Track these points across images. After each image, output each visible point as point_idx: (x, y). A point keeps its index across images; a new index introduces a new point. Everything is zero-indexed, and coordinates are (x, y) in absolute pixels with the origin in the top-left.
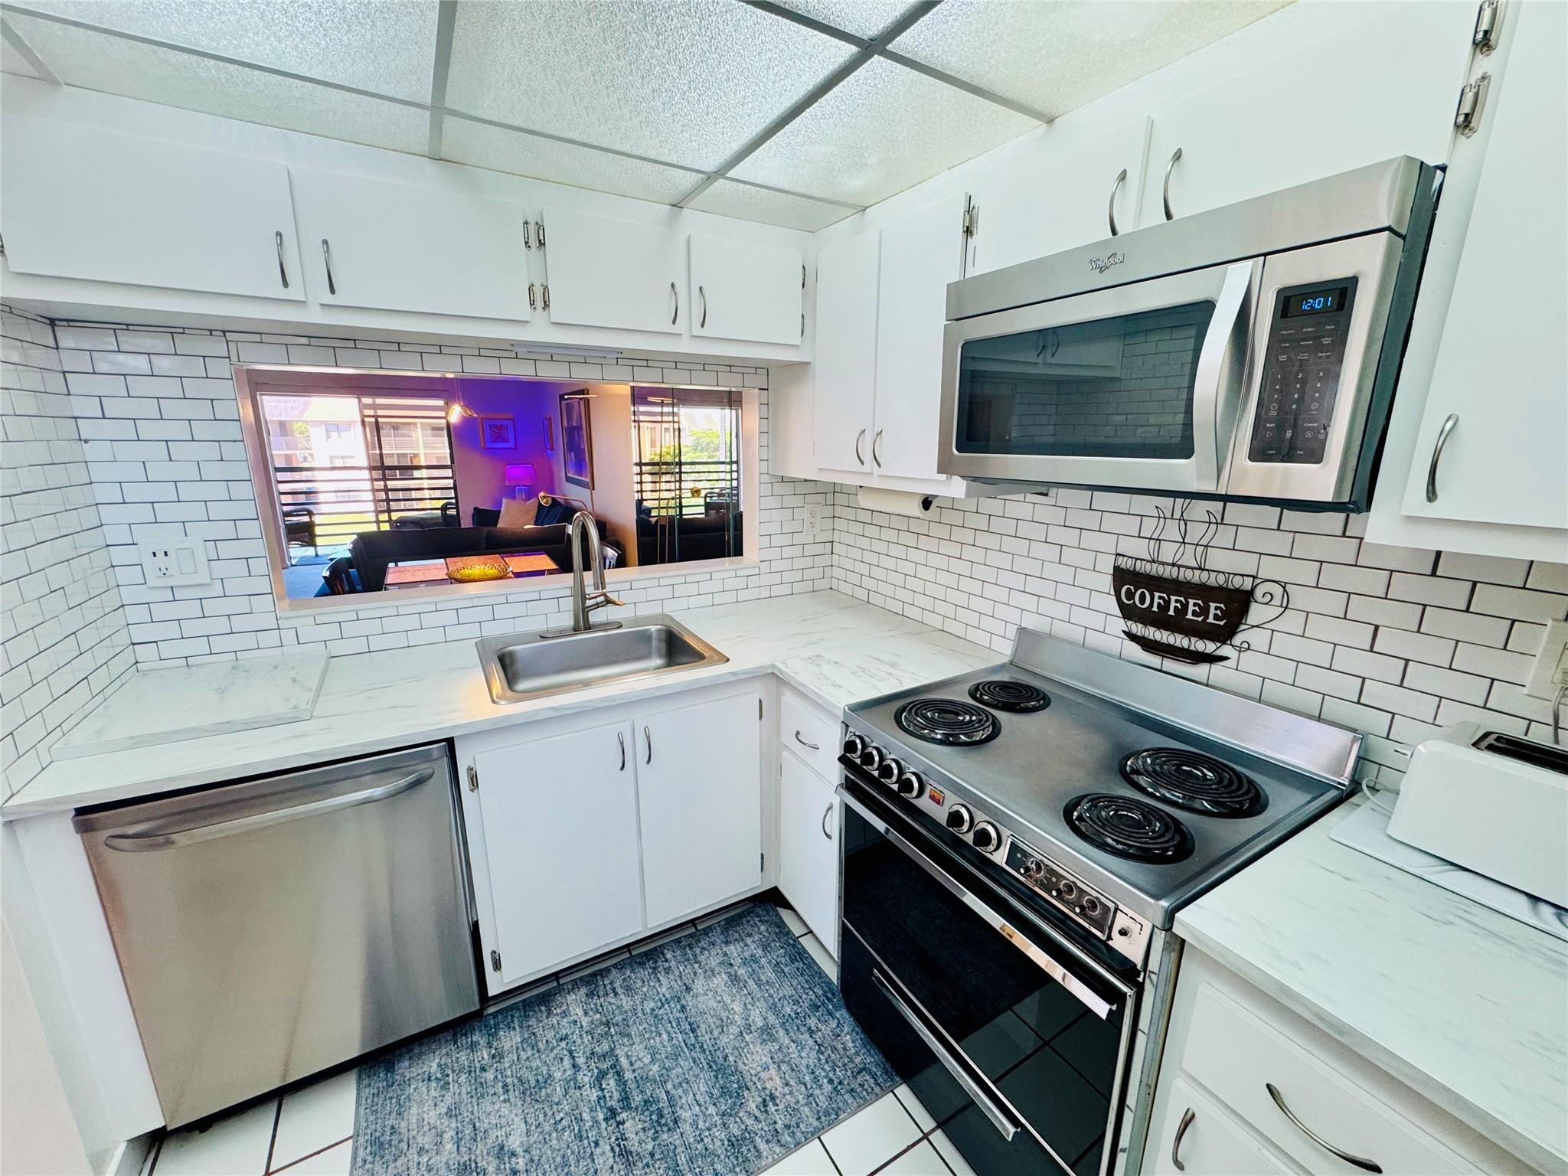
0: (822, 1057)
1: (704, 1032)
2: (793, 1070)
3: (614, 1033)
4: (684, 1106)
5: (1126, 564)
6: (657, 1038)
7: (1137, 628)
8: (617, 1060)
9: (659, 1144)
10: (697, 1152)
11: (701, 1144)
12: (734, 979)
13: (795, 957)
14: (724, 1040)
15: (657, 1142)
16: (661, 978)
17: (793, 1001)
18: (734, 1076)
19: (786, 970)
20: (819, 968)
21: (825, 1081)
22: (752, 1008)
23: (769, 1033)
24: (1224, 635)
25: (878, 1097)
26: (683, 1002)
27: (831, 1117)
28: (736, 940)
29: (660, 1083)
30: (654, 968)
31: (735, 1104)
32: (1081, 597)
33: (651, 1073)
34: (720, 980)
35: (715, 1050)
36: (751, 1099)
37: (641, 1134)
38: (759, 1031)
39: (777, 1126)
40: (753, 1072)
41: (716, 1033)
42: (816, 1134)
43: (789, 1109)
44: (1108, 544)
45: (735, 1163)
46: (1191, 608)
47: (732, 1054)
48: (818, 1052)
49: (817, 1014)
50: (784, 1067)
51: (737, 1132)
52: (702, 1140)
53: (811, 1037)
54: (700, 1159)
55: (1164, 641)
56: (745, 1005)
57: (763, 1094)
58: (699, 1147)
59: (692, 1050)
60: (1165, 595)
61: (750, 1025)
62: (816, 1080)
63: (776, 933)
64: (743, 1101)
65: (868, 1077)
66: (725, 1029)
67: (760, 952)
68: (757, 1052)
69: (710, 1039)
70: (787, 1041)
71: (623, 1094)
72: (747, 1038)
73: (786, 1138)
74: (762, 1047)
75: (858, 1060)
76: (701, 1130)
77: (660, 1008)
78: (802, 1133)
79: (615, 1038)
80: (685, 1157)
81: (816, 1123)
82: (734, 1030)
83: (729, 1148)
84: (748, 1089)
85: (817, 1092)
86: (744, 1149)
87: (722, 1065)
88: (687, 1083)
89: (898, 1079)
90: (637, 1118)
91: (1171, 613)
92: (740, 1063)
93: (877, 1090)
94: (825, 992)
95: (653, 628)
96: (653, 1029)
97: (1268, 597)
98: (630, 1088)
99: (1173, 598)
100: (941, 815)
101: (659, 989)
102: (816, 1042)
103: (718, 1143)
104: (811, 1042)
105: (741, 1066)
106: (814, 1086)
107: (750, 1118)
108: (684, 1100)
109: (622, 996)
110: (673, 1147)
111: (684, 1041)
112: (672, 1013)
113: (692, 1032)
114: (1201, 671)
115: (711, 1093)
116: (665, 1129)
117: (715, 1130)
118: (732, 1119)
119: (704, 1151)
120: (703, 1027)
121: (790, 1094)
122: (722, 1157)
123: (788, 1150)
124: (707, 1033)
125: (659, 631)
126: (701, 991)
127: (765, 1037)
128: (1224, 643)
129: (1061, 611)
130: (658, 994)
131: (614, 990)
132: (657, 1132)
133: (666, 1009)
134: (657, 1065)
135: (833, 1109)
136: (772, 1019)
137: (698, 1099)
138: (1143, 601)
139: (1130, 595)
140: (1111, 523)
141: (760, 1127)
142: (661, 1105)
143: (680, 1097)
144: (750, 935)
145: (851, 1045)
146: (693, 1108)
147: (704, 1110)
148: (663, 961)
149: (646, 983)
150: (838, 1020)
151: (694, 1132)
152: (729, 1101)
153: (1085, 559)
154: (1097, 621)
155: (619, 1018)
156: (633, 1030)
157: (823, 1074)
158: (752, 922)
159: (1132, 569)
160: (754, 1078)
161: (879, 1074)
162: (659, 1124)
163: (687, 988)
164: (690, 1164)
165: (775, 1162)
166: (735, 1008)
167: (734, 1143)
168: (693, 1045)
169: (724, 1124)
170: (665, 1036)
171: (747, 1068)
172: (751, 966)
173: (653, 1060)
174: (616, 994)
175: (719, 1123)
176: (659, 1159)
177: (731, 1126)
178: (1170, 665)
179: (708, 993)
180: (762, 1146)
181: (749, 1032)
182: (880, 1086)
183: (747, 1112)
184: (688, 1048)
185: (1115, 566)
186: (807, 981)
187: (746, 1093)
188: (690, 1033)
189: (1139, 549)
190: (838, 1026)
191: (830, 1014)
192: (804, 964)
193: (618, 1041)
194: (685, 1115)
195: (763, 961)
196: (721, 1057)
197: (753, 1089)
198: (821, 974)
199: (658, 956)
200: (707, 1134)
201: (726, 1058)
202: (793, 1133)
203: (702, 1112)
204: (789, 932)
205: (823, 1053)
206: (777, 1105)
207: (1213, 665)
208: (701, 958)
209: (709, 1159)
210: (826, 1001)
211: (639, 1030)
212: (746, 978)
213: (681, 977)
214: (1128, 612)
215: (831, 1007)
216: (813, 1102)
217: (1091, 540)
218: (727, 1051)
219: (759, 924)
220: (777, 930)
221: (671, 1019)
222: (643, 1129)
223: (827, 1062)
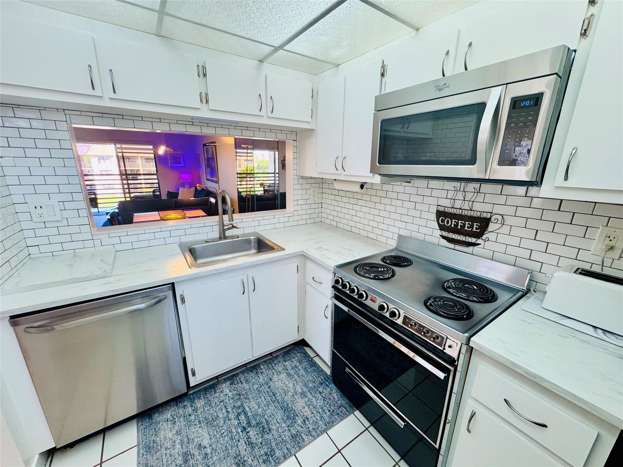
0: (325, 402)
1: (278, 395)
2: (314, 408)
3: (242, 398)
4: (273, 424)
5: (441, 209)
6: (260, 399)
7: (445, 234)
8: (244, 408)
9: (264, 439)
10: (279, 441)
11: (281, 438)
12: (289, 375)
13: (312, 365)
14: (286, 398)
15: (263, 439)
16: (260, 376)
17: (312, 382)
18: (291, 411)
19: (309, 370)
20: (322, 369)
21: (327, 411)
22: (297, 385)
23: (304, 394)
24: (479, 235)
25: (348, 416)
26: (269, 385)
27: (330, 424)
28: (288, 360)
29: (262, 416)
30: (257, 372)
31: (293, 422)
32: (423, 222)
33: (259, 412)
34: (283, 375)
35: (283, 402)
36: (299, 420)
37: (256, 436)
38: (300, 394)
39: (310, 429)
40: (299, 409)
41: (283, 396)
42: (325, 431)
43: (314, 423)
44: (434, 201)
45: (295, 444)
46: (467, 225)
47: (290, 403)
48: (324, 400)
49: (322, 386)
50: (311, 407)
51: (294, 432)
52: (281, 436)
53: (321, 395)
54: (281, 444)
55: (456, 238)
56: (294, 384)
57: (303, 418)
58: (280, 439)
59: (274, 403)
60: (457, 221)
61: (296, 392)
62: (324, 411)
63: (304, 356)
64: (296, 421)
65: (343, 409)
66: (286, 394)
67: (298, 364)
68: (300, 402)
69: (281, 398)
70: (311, 397)
71: (248, 421)
72: (296, 397)
73: (314, 433)
74: (302, 400)
75: (339, 402)
76: (280, 433)
77: (260, 388)
78: (320, 431)
79: (243, 400)
80: (275, 443)
81: (325, 427)
82: (290, 394)
83: (292, 439)
84: (297, 416)
85: (324, 415)
86: (298, 439)
87: (286, 407)
88: (273, 415)
89: (355, 408)
90: (254, 430)
91: (459, 227)
92: (293, 406)
93: (347, 413)
94: (325, 378)
95: (252, 238)
96: (258, 395)
97: (496, 220)
98: (250, 419)
99: (460, 222)
100: (375, 307)
101: (259, 380)
102: (322, 397)
103: (288, 437)
104: (321, 397)
105: (294, 408)
106: (323, 413)
107: (299, 427)
108: (272, 422)
109: (245, 384)
110: (270, 440)
111: (271, 399)
112: (265, 389)
113: (274, 396)
114: (469, 249)
115: (283, 419)
116: (266, 433)
117: (286, 432)
118: (292, 428)
119: (282, 440)
120: (278, 394)
121: (314, 417)
122: (289, 442)
123: (315, 438)
124: (279, 396)
125: (254, 239)
126: (276, 380)
127: (302, 396)
128: (479, 238)
129: (415, 228)
130: (259, 382)
131: (241, 382)
132: (262, 435)
133: (262, 388)
134: (261, 409)
135: (331, 421)
136: (305, 389)
137: (278, 421)
138: (448, 223)
139: (443, 221)
140: (436, 193)
141: (303, 430)
142: (263, 424)
143: (271, 421)
144: (294, 358)
145: (336, 397)
146: (276, 424)
147: (281, 425)
148: (260, 370)
149: (254, 378)
150: (331, 388)
151: (277, 433)
152: (290, 421)
153: (426, 208)
154: (429, 231)
155: (244, 392)
156: (250, 397)
157: (326, 408)
158: (294, 353)
159: (444, 211)
160: (299, 412)
161: (347, 407)
162: (263, 432)
163: (270, 379)
164: (277, 446)
165: (310, 443)
166: (290, 386)
167: (294, 437)
168: (274, 401)
169: (289, 430)
170: (263, 398)
171: (296, 408)
172: (295, 370)
173: (259, 407)
174: (242, 383)
175: (287, 429)
176: (264, 445)
177: (292, 430)
178: (458, 247)
179: (279, 381)
180: (304, 437)
181: (296, 394)
182: (348, 411)
183: (297, 425)
184: (272, 402)
185: (437, 210)
186: (317, 374)
187: (297, 418)
188: (273, 396)
189: (447, 203)
190: (331, 390)
191: (327, 386)
192: (316, 367)
193: (244, 401)
194: (273, 427)
195: (300, 367)
196: (286, 405)
197: (299, 415)
198: (322, 371)
199: (258, 368)
200: (283, 434)
201: (288, 405)
202: (316, 431)
203: (280, 426)
204: (309, 356)
205: (325, 401)
206: (309, 421)
207: (475, 247)
208: (275, 368)
209: (284, 444)
210: (325, 381)
211: (252, 396)
212: (294, 374)
213: (267, 375)
214: (442, 228)
215: (327, 383)
216: (323, 419)
217: (427, 200)
218: (288, 402)
219: (297, 353)
220: (304, 355)
221: (265, 391)
222: (257, 434)
223: (327, 404)
